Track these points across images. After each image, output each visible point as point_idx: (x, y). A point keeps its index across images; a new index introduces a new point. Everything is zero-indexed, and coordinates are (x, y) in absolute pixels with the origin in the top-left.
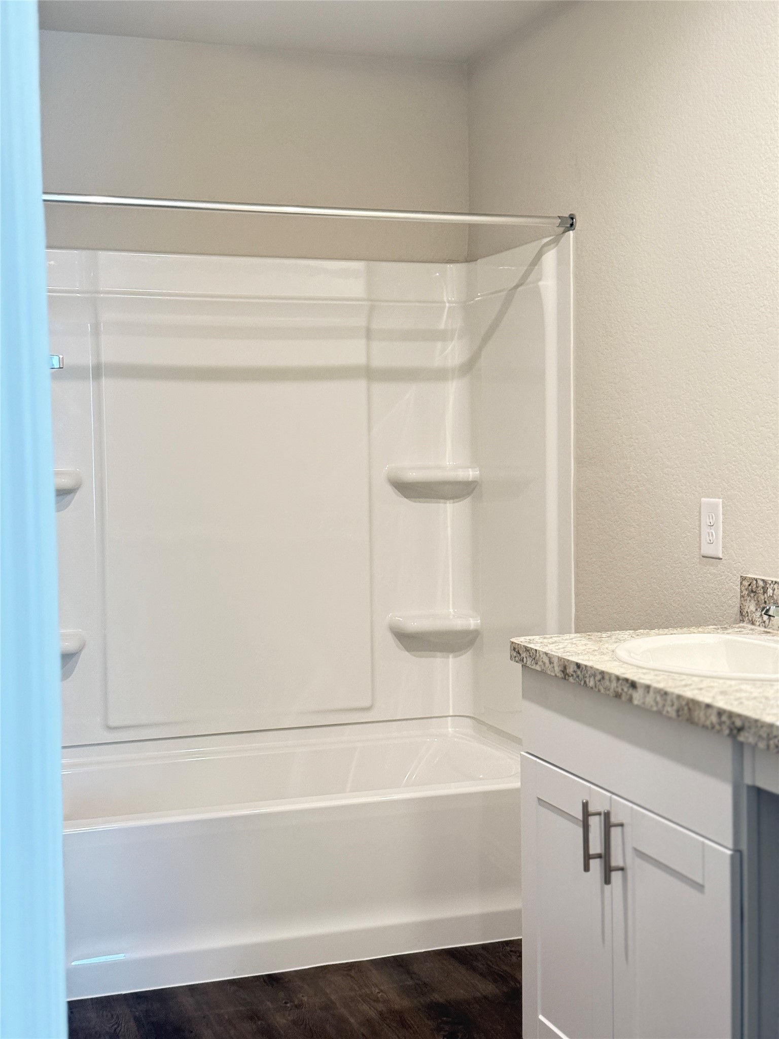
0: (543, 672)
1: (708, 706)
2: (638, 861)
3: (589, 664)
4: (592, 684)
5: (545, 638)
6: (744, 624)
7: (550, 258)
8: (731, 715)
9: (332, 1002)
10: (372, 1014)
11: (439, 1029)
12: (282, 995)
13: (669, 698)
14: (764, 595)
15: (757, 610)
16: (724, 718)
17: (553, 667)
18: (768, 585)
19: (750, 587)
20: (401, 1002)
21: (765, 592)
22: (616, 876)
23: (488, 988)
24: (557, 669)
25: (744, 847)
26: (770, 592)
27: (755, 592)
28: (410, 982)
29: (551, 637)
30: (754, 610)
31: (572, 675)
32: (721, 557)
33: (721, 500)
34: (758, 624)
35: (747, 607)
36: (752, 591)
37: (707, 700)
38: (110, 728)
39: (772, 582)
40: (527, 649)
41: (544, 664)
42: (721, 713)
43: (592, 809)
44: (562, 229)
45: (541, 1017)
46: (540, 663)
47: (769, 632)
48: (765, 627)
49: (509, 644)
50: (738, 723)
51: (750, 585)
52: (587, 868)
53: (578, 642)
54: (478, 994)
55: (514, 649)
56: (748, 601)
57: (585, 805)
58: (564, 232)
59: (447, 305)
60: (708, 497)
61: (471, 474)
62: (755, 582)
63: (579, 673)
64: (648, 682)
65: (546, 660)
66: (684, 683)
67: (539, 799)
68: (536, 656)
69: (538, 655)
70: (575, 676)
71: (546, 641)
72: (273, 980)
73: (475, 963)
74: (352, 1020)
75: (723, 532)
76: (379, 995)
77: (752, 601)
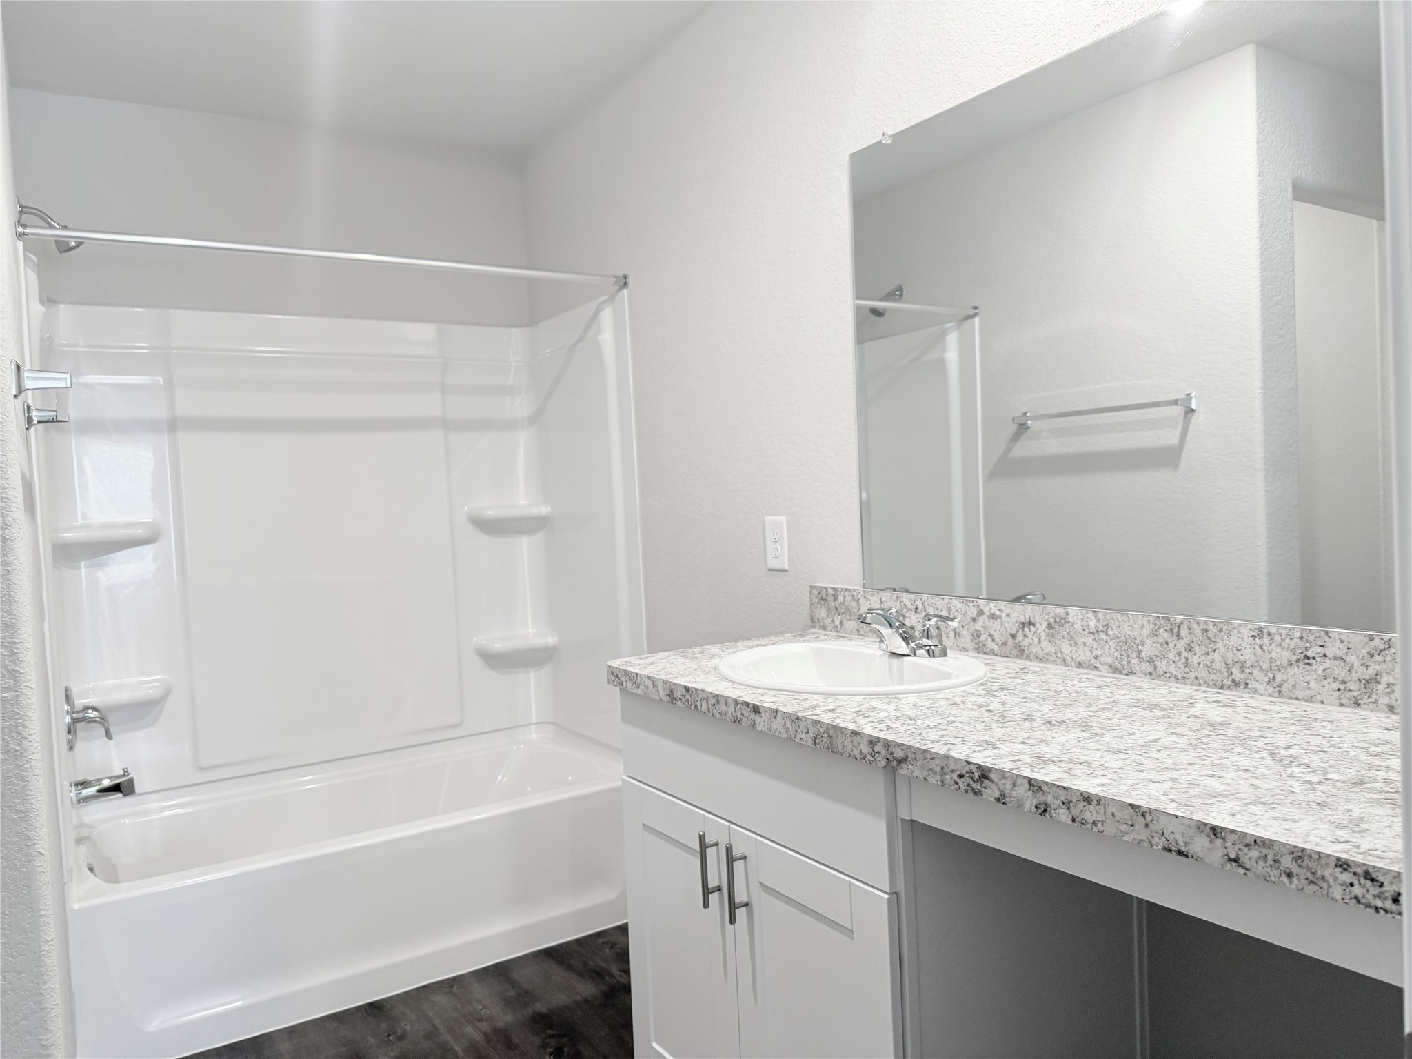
0: (646, 697)
1: (855, 733)
2: (765, 896)
3: (699, 686)
4: (704, 708)
5: (640, 659)
6: (816, 630)
7: (607, 315)
8: (887, 744)
9: (437, 1028)
10: (477, 1036)
11: (544, 1046)
12: (384, 1026)
13: (802, 724)
14: (834, 602)
15: (828, 616)
16: (877, 748)
17: (658, 691)
18: (838, 593)
19: (820, 595)
20: (505, 1018)
21: (835, 599)
22: (741, 913)
23: (587, 989)
24: (662, 693)
25: (901, 888)
26: (841, 599)
27: (825, 600)
28: (511, 993)
29: (647, 658)
30: (825, 616)
31: (680, 699)
32: (787, 568)
33: (784, 518)
34: (829, 629)
35: (817, 614)
36: (822, 599)
37: (853, 727)
38: (202, 769)
39: (843, 589)
40: (627, 673)
41: (647, 688)
42: (872, 741)
43: (708, 840)
44: (616, 288)
45: (655, 1045)
46: (642, 687)
47: (843, 637)
48: (837, 632)
49: (606, 669)
50: (899, 754)
51: (819, 593)
52: (706, 904)
53: (675, 661)
54: (579, 998)
55: (612, 673)
56: (818, 608)
57: (702, 838)
58: (619, 290)
59: (514, 364)
60: (771, 515)
61: (544, 510)
62: (824, 590)
63: (688, 697)
64: (773, 706)
65: (649, 684)
66: (809, 704)
67: (643, 824)
68: (637, 679)
69: (639, 678)
70: (683, 699)
71: (642, 662)
72: (375, 1009)
73: (572, 962)
74: (457, 1048)
75: (789, 546)
76: (483, 1011)
77: (823, 608)
